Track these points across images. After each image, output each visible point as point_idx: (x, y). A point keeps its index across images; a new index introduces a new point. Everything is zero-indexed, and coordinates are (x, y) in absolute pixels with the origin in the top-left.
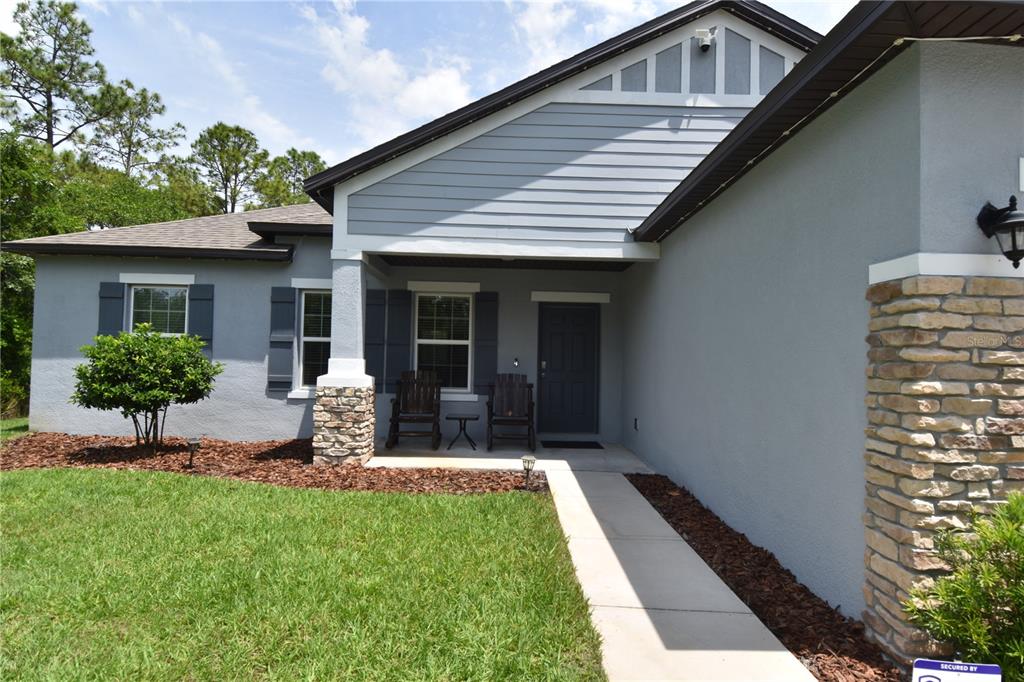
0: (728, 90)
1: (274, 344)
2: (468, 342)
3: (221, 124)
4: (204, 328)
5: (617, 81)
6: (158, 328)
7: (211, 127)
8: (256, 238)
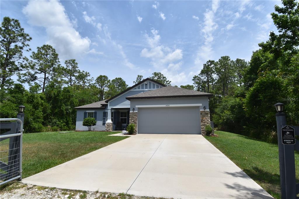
0: (149, 88)
1: (103, 119)
2: (127, 118)
3: (101, 75)
4: (95, 117)
5: (137, 88)
6: (91, 117)
7: (99, 76)
8: (102, 106)
